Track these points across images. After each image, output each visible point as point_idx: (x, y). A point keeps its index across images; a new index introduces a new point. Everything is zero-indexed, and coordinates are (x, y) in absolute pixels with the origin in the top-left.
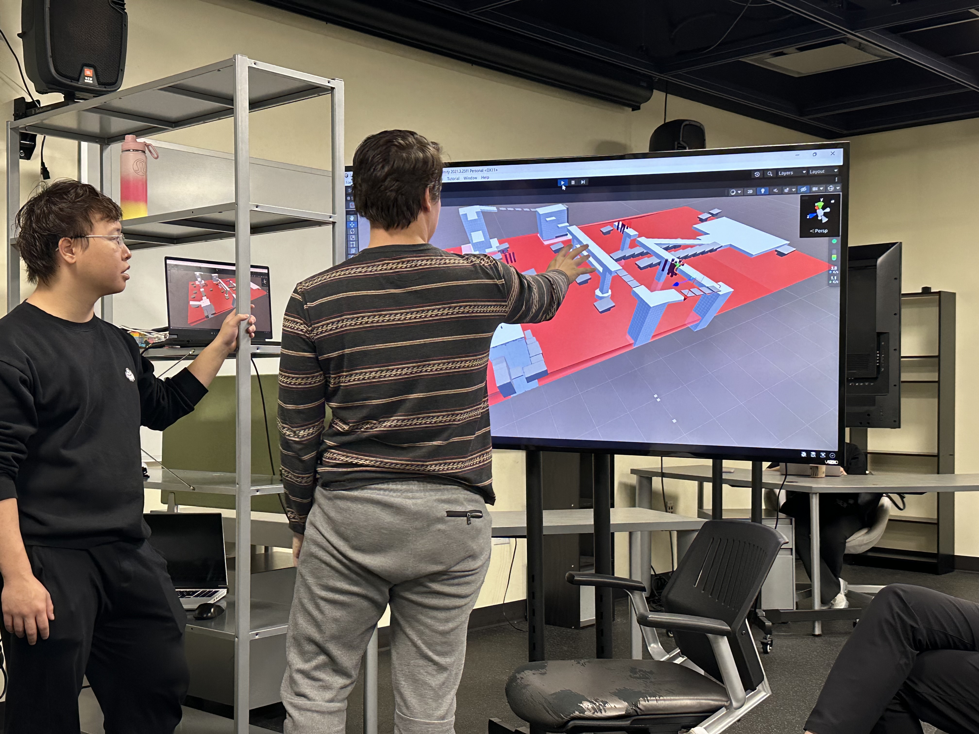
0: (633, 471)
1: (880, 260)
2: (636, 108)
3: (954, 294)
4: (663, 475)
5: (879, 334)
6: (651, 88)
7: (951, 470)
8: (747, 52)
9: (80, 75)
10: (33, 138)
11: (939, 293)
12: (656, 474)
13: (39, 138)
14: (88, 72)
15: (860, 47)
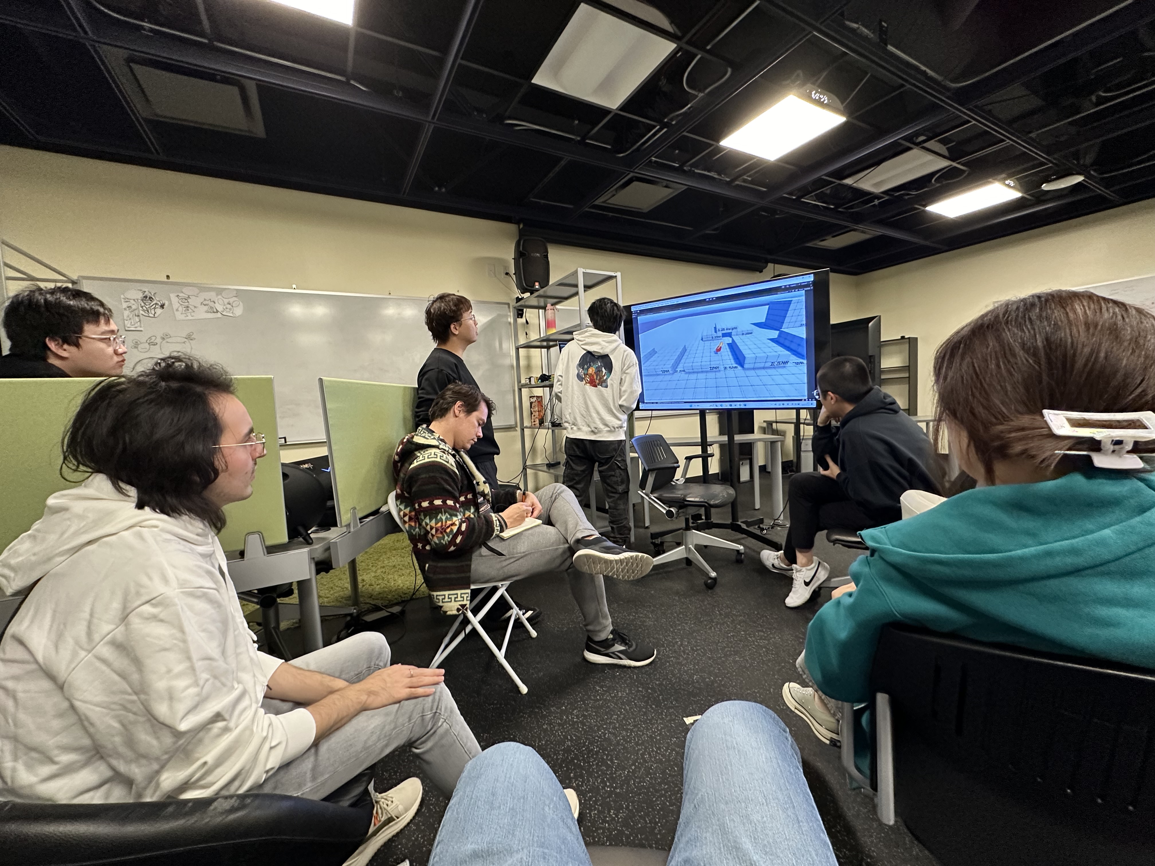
0: (764, 421)
1: (870, 324)
2: (761, 272)
3: (917, 338)
4: (777, 422)
5: (871, 356)
6: (767, 262)
7: (916, 414)
8: (808, 241)
9: (534, 285)
10: (522, 310)
11: (909, 338)
12: (774, 422)
13: (525, 310)
14: (537, 284)
15: (863, 232)
